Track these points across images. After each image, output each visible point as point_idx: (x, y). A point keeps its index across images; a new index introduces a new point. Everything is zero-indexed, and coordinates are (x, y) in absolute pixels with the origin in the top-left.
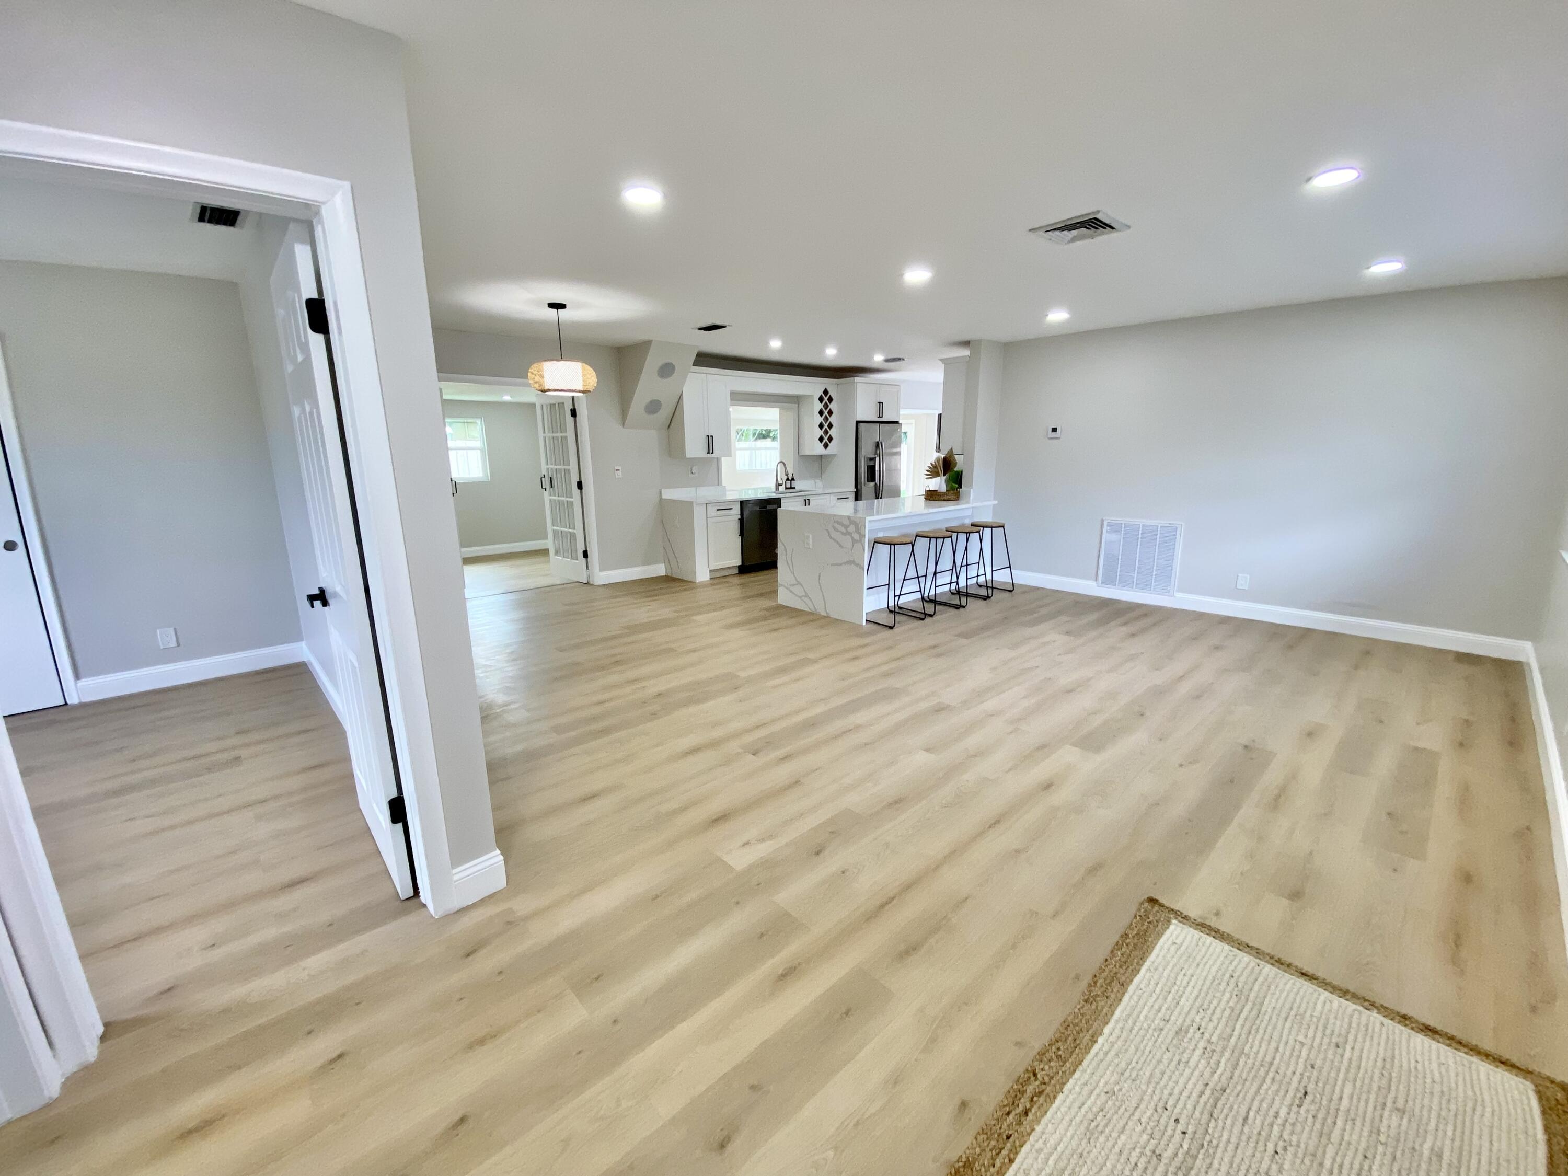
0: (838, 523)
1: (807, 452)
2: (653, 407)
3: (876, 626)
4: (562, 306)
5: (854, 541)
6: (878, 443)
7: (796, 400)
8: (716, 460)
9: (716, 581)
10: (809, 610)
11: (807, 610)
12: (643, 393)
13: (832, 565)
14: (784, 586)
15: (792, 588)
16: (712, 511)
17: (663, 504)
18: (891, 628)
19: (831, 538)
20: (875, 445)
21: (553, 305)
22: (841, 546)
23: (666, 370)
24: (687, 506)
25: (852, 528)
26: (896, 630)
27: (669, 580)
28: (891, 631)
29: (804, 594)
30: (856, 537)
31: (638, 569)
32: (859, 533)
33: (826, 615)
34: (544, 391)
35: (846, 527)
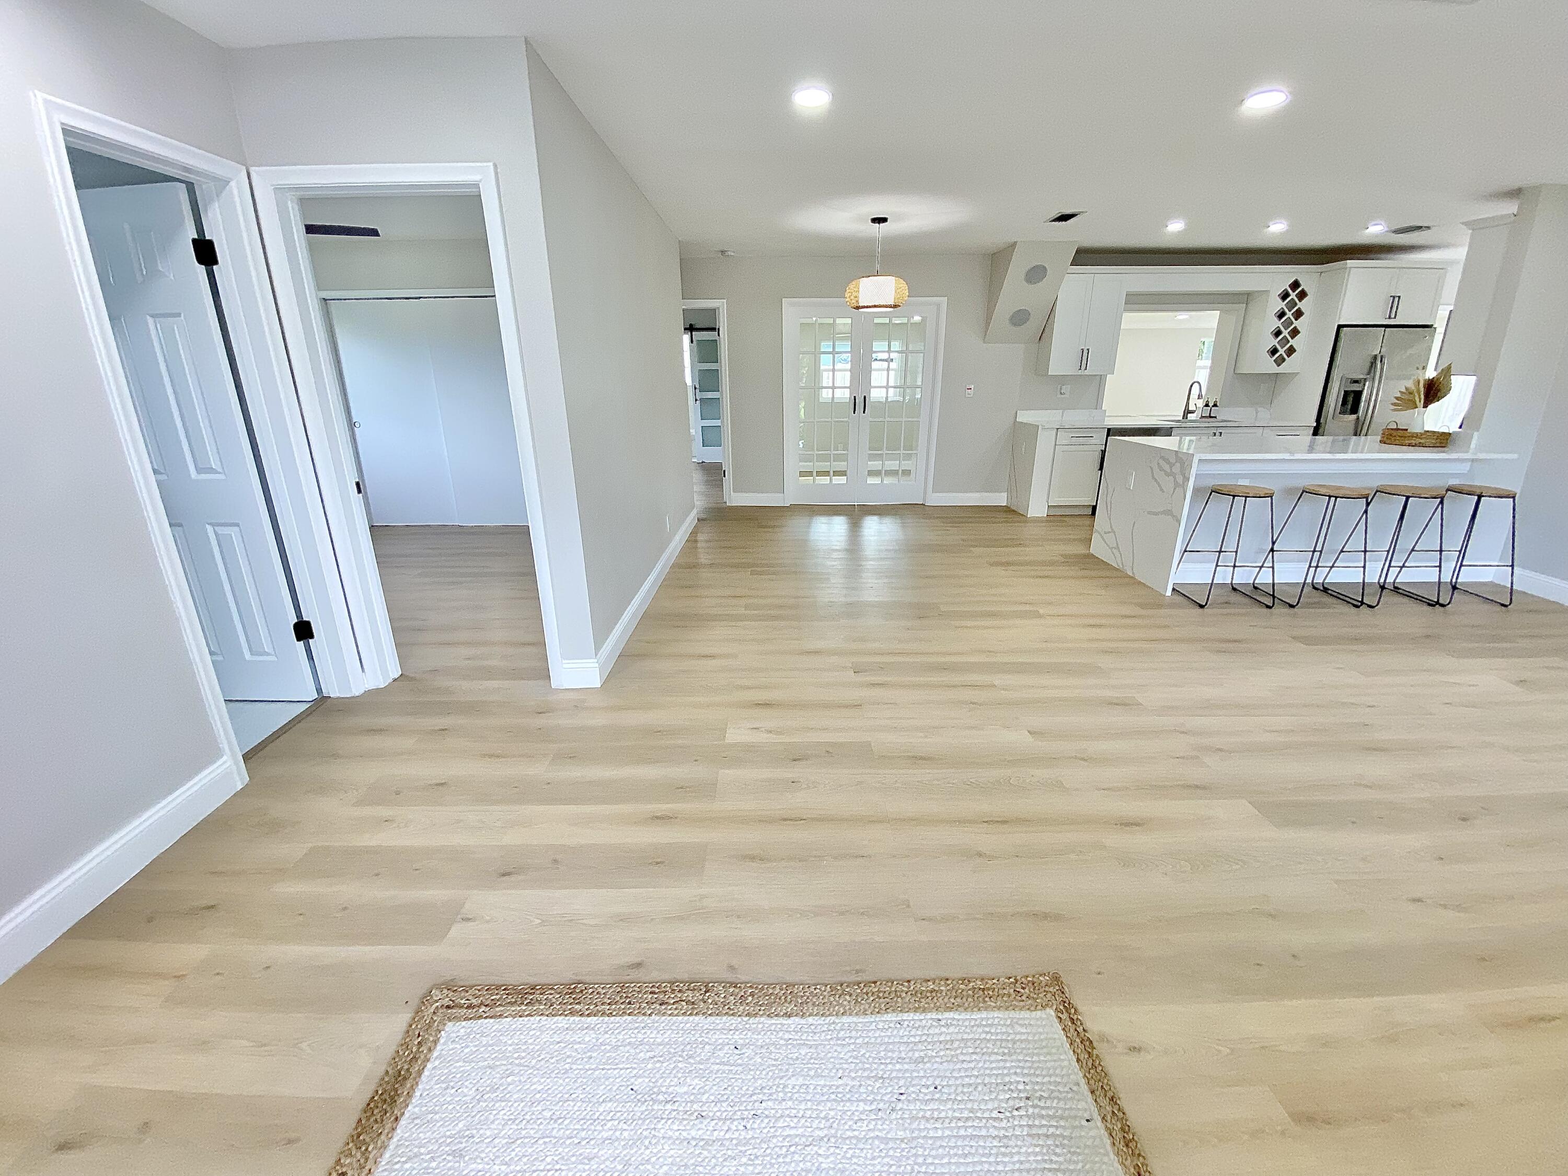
0: (1163, 458)
1: (1246, 368)
2: (1019, 318)
3: (1181, 598)
4: (884, 220)
5: (1177, 485)
6: (1375, 357)
7: (1246, 298)
8: (1098, 378)
9: (1052, 518)
10: (1116, 566)
11: (1115, 565)
12: (1007, 303)
13: (1149, 513)
14: (1099, 533)
15: (1105, 536)
16: (1064, 438)
17: (1017, 427)
18: (1202, 606)
19: (1153, 477)
20: (1369, 359)
21: (875, 220)
22: (1162, 490)
23: (1036, 274)
24: (1032, 430)
25: (1177, 469)
26: (1205, 610)
27: (1008, 510)
28: (1201, 610)
29: (1115, 545)
30: (1180, 479)
31: (977, 495)
32: (1184, 475)
33: (1131, 574)
34: (858, 308)
35: (1171, 465)
